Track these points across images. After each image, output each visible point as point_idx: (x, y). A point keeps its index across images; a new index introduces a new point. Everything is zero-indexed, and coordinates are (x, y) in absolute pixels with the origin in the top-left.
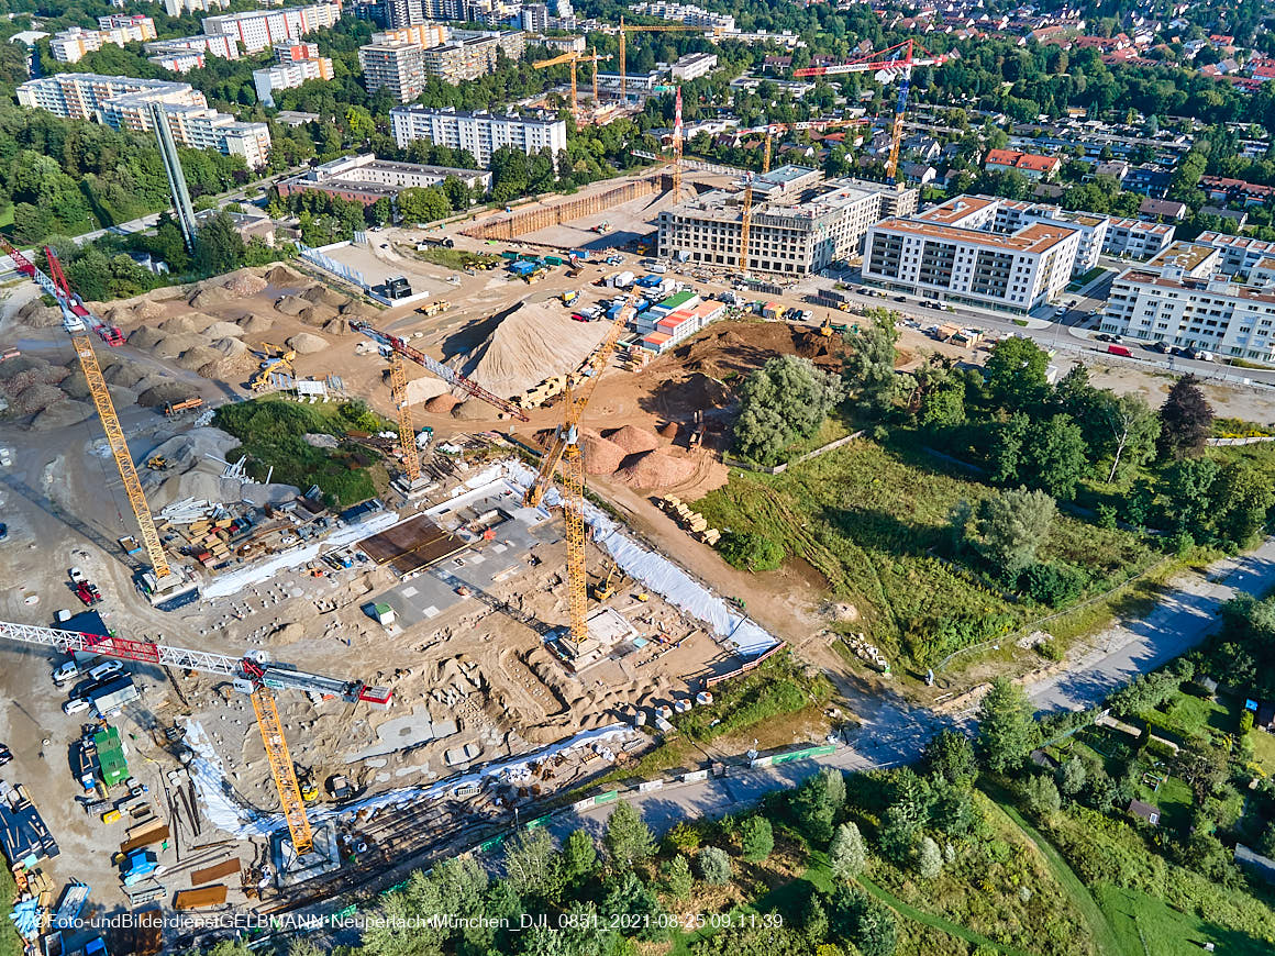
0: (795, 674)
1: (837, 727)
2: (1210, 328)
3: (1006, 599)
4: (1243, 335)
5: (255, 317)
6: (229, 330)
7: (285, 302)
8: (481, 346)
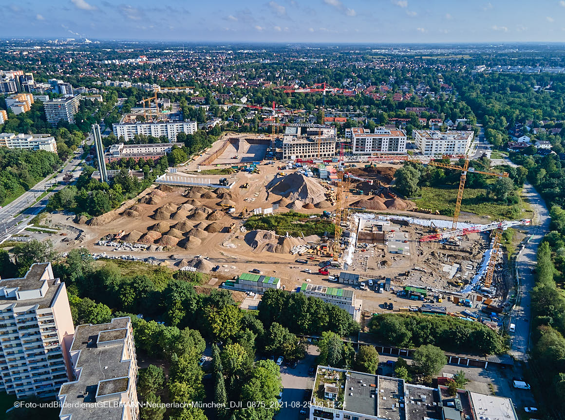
2: (451, 149)
4: (458, 149)
5: (195, 199)
6: (189, 206)
7: (191, 194)
8: (301, 187)
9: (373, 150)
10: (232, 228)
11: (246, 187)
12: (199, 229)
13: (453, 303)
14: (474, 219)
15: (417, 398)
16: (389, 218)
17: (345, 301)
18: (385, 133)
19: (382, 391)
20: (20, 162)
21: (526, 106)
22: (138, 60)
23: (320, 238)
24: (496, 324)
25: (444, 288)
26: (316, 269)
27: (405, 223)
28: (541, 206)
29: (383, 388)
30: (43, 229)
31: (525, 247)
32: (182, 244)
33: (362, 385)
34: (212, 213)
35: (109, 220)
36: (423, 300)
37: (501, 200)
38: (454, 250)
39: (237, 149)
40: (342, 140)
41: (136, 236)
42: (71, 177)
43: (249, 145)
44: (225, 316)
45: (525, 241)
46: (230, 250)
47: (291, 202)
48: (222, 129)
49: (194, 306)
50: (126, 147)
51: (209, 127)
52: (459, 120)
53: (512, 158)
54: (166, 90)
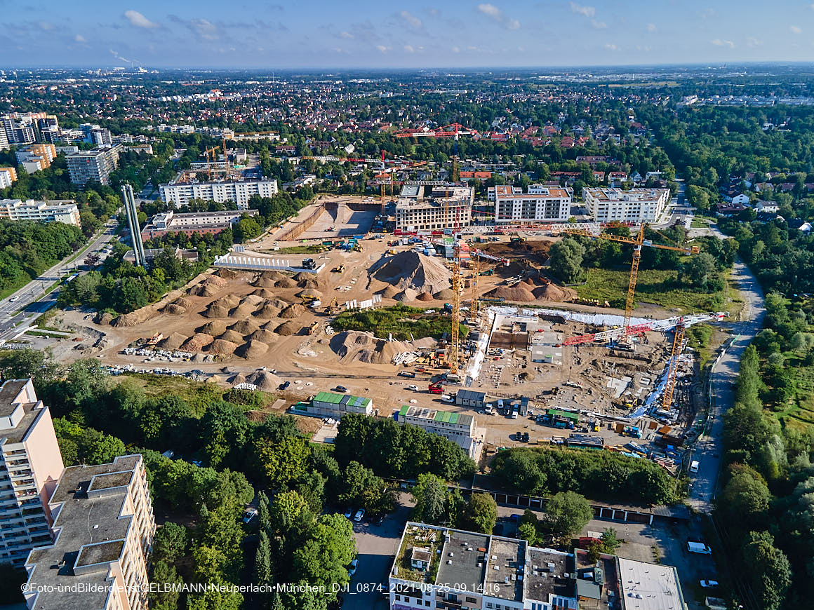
1: (729, 332)
2: (634, 214)
3: (708, 293)
5: (265, 289)
6: (257, 299)
7: (261, 280)
8: (416, 271)
9: (523, 217)
10: (313, 329)
11: (339, 271)
12: (266, 330)
13: (615, 432)
14: (658, 312)
15: (543, 567)
16: (537, 312)
17: (461, 430)
18: (542, 194)
19: (495, 557)
20: (25, 239)
21: (747, 152)
22: (208, 95)
23: (436, 342)
24: (673, 461)
25: (606, 411)
26: (425, 386)
27: (560, 320)
28: (755, 294)
29: (496, 554)
30: (50, 332)
31: (726, 352)
32: (241, 352)
33: (467, 550)
34: (287, 308)
35: (142, 319)
36: (572, 429)
37: (699, 285)
38: (626, 358)
39: (335, 217)
40: (483, 204)
41: (177, 340)
42: (97, 258)
43: (352, 212)
44: (283, 453)
45: (727, 343)
46: (308, 360)
47: (400, 291)
48: (316, 190)
49: (242, 439)
50: (177, 217)
51: (297, 188)
52: (651, 173)
53: (722, 226)
54: (242, 137)
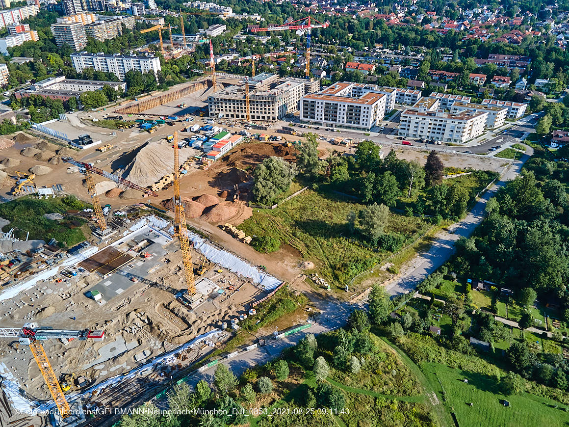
0: (291, 295)
1: (311, 316)
3: (374, 251)
4: (451, 133)
8: (130, 164)
28: (428, 266)
37: (369, 239)
50: (62, 82)
